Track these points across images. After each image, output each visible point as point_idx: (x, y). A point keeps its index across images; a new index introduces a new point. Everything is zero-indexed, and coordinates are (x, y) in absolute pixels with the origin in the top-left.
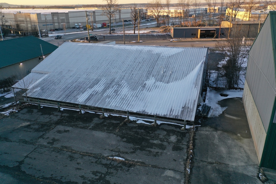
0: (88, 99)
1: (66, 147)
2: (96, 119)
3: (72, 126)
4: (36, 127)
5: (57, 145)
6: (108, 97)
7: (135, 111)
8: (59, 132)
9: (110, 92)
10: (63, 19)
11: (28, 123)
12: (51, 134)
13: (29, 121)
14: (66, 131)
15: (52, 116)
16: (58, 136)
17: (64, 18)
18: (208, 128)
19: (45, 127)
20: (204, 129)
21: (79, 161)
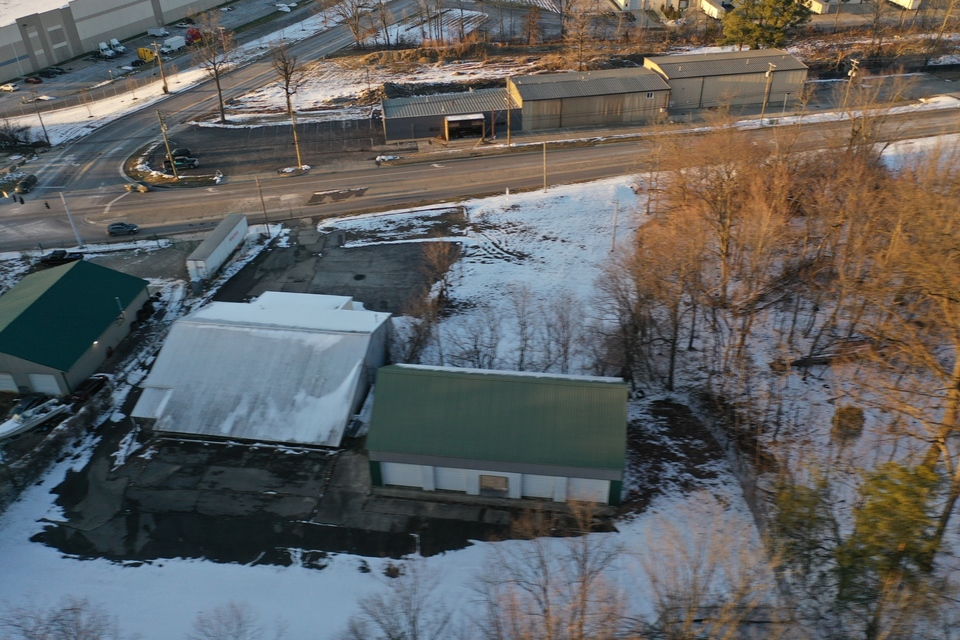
0: (233, 429)
1: (227, 489)
2: (246, 453)
3: (224, 465)
4: (190, 470)
5: (218, 488)
6: (255, 423)
7: (284, 440)
8: (215, 473)
9: (255, 415)
10: (55, 31)
11: (177, 467)
12: (208, 477)
13: (177, 464)
14: (221, 472)
15: (199, 455)
16: (215, 478)
17: (59, 27)
19: (198, 470)
21: (241, 499)
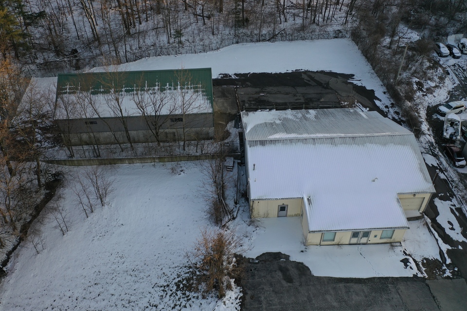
18: (233, 113)
20: (235, 113)
